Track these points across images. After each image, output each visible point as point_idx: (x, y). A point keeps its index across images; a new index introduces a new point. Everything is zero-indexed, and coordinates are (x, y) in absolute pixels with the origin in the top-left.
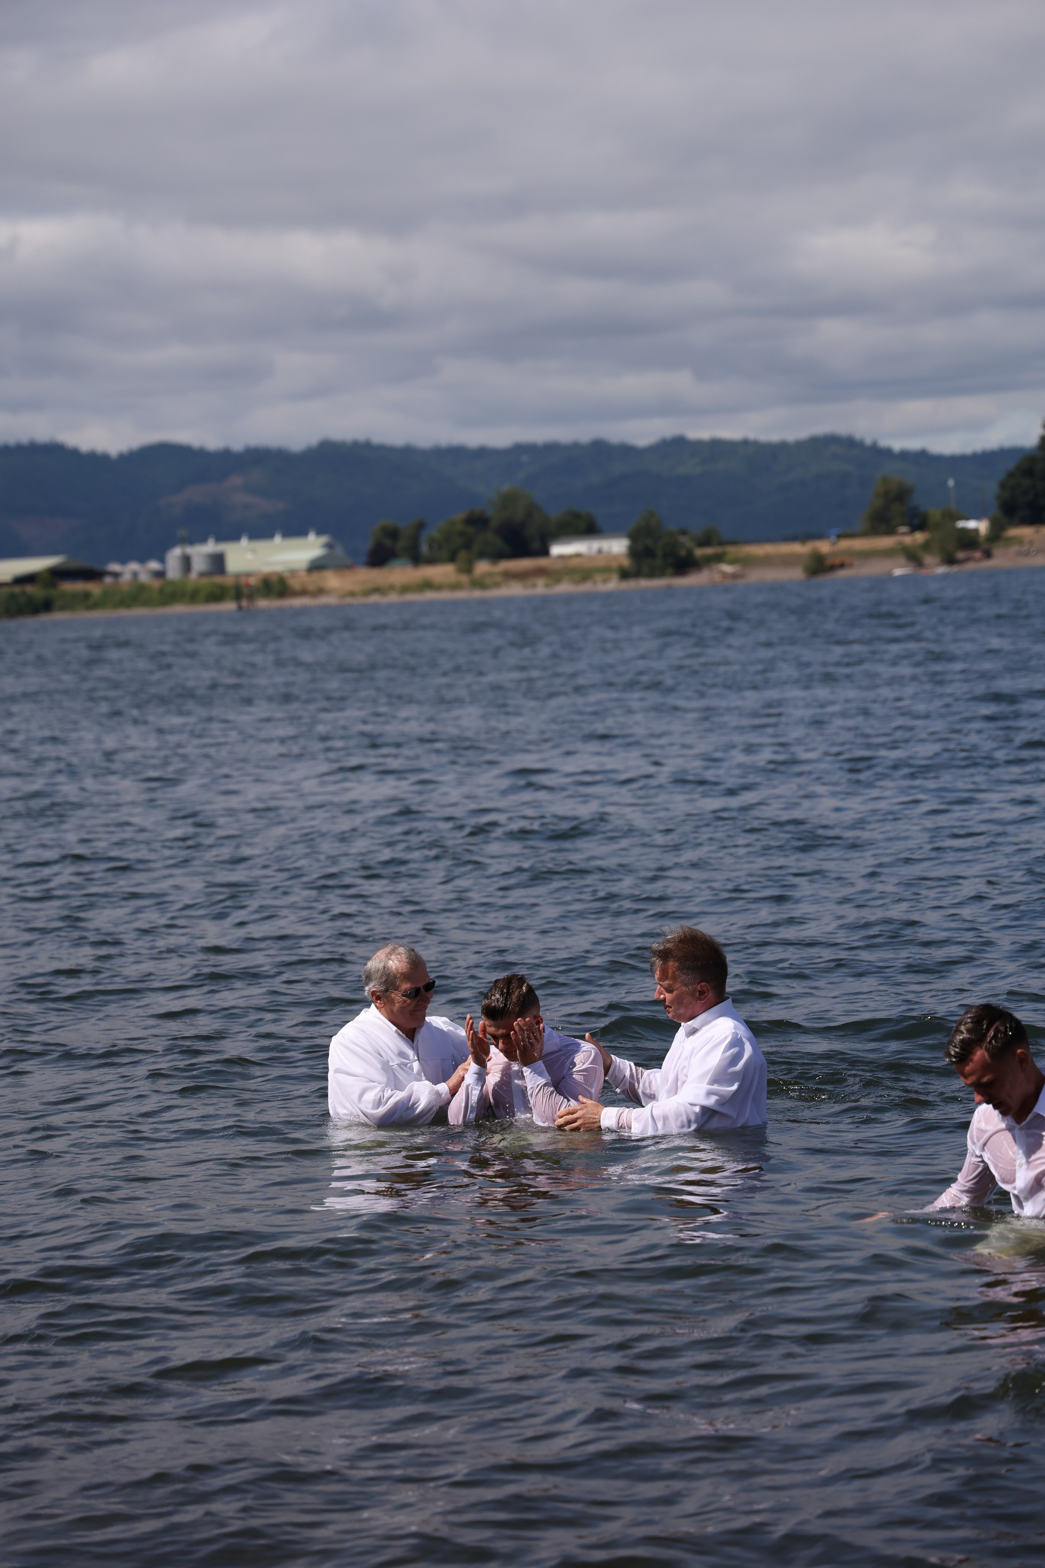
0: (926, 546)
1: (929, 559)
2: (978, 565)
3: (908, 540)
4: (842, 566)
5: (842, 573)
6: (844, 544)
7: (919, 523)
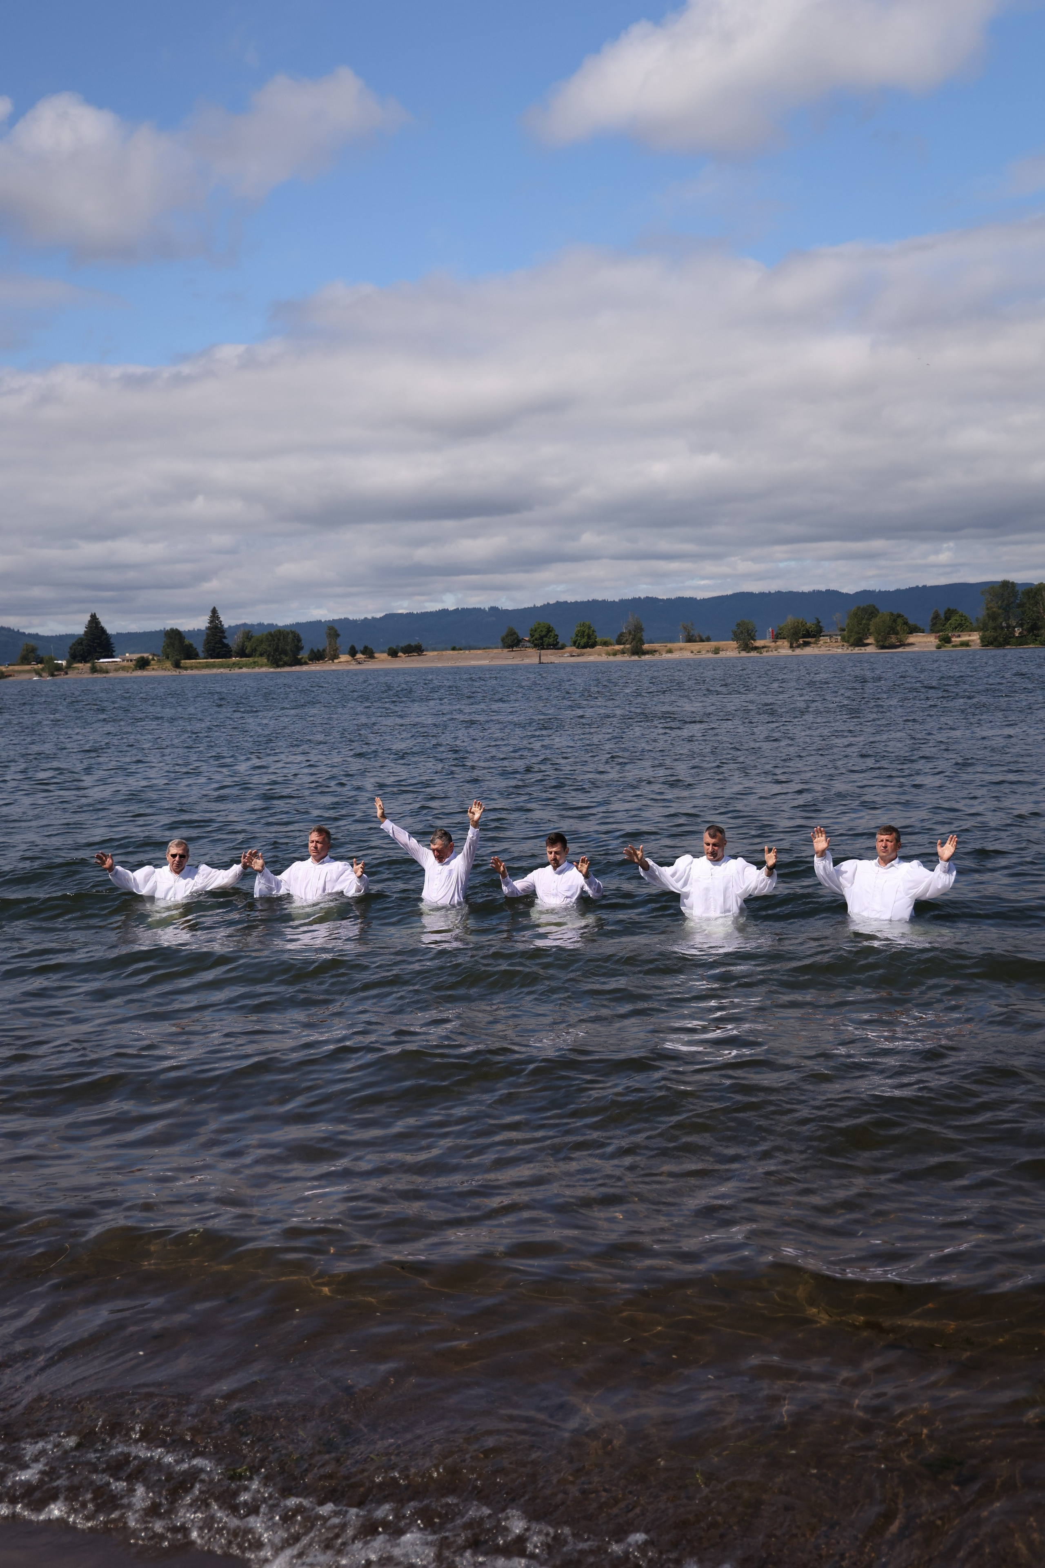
0: (43, 669)
1: (44, 674)
2: (62, 677)
3: (36, 667)
4: (10, 676)
5: (10, 678)
6: (11, 668)
7: (40, 661)
